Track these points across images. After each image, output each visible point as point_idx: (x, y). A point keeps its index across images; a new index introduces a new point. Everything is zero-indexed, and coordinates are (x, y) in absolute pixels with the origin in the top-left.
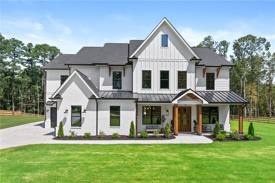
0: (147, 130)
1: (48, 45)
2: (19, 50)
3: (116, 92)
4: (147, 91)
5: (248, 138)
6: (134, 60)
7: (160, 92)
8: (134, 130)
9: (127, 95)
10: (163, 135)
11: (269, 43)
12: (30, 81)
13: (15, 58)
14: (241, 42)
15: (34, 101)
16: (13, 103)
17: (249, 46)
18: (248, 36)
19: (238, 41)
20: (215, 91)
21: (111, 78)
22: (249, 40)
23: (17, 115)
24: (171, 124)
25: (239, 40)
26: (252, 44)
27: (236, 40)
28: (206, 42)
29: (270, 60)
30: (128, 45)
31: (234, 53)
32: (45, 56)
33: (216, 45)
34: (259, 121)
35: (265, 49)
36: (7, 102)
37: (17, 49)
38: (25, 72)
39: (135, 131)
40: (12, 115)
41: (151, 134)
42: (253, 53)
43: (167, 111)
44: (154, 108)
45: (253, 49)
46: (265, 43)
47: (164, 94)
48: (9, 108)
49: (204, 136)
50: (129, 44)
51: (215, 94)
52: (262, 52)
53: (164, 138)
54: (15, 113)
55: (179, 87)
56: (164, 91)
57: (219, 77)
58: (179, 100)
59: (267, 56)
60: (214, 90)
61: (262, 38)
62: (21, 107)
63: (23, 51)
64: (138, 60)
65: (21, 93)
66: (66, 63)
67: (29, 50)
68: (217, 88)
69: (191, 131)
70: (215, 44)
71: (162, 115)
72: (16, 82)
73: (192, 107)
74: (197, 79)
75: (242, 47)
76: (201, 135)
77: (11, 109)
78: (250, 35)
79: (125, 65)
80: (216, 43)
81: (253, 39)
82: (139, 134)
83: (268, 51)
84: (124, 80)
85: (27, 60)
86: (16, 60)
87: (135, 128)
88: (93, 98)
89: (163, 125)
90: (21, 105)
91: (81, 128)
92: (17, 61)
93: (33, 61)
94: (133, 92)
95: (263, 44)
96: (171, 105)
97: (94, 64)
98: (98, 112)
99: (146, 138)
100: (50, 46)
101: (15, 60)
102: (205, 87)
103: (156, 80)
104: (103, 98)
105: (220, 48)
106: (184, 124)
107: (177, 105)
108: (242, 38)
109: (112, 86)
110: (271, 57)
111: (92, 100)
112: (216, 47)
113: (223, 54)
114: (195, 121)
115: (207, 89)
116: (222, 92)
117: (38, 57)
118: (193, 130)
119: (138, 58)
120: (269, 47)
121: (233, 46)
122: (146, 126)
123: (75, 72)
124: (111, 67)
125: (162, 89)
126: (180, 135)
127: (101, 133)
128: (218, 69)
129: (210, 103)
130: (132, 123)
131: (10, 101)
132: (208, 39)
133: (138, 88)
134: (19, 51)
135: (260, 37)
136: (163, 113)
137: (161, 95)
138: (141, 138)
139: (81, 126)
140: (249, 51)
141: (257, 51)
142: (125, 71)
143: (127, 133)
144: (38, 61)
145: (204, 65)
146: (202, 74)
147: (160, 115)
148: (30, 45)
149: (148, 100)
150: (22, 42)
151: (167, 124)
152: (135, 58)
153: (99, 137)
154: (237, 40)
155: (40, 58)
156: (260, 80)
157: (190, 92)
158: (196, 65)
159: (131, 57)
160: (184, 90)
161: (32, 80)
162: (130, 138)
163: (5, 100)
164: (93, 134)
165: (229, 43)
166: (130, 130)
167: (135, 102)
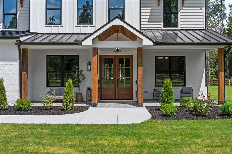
5: (229, 113)
7: (76, 30)
20: (179, 28)
47: (84, 34)
51: (180, 34)
57: (185, 5)
60: (177, 27)
68: (182, 24)
69: (132, 99)
73: (134, 57)
76: (142, 106)
84: (22, 12)
94: (31, 31)
102: (161, 22)
107: (95, 49)
115: (165, 26)
116: (192, 30)
118: (135, 98)
125: (81, 26)
126: (101, 107)
133: (38, 24)
136: (82, 66)
157: (117, 22)
167: (16, 44)
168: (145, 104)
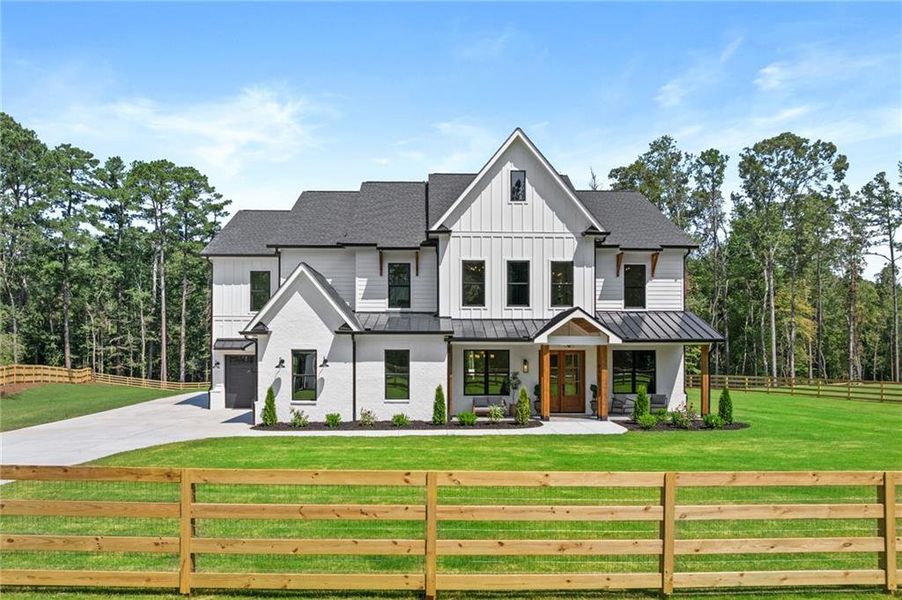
0: (476, 409)
1: (172, 165)
2: (82, 179)
3: (398, 316)
4: (474, 313)
5: (713, 425)
6: (440, 236)
7: (507, 315)
8: (444, 407)
9: (426, 324)
10: (513, 420)
11: (845, 157)
12: (118, 274)
13: (73, 205)
14: (763, 154)
15: (130, 339)
16: (67, 345)
17: (788, 167)
18: (782, 137)
19: (752, 153)
20: (646, 310)
21: (384, 281)
22: (786, 148)
23: (80, 381)
24: (535, 393)
25: (756, 148)
26: (795, 160)
27: (748, 150)
28: (656, 154)
29: (847, 210)
30: (423, 186)
31: (744, 187)
32: (161, 198)
33: (688, 162)
34: (794, 391)
35: (834, 176)
36: (48, 339)
37: (78, 177)
38: (100, 246)
39: (446, 411)
40: (67, 380)
41: (486, 419)
42: (799, 189)
43: (525, 362)
44: (492, 356)
45: (800, 175)
46: (833, 158)
47: (516, 320)
48: (56, 360)
49: (613, 421)
50: (427, 185)
51: (647, 319)
52: (824, 184)
53: (516, 425)
54: (74, 374)
55: (555, 302)
56: (518, 313)
57: (656, 275)
58: (552, 334)
59: (839, 197)
60: (644, 307)
61: (824, 144)
62: (91, 358)
63: (95, 185)
64: (453, 234)
65: (92, 312)
66: (270, 244)
67: (113, 179)
68: (651, 304)
69: (584, 412)
70: (684, 159)
71: (511, 371)
72: (77, 278)
73: (587, 353)
74: (600, 282)
75: (766, 168)
76: (606, 420)
77: (62, 363)
78: (788, 135)
79: (418, 248)
80: (687, 156)
81: (796, 144)
82: (455, 419)
83: (841, 184)
84: (418, 284)
85: (107, 211)
86: (75, 211)
87: (446, 402)
88: (344, 330)
89: (515, 396)
90: (92, 350)
91: (314, 405)
92: (78, 213)
93: (125, 213)
94: (441, 315)
95: (826, 162)
96: (531, 346)
97: (340, 246)
98: (357, 364)
99: (472, 425)
100: (176, 166)
101: (72, 210)
102: (621, 300)
103: (496, 284)
104: (368, 331)
105: (700, 172)
106: (566, 394)
107: (548, 346)
108: (764, 142)
109: (387, 300)
110: (850, 201)
111: (343, 335)
112: (689, 169)
113: (708, 190)
114: (593, 388)
115: (627, 305)
116: (664, 312)
117: (142, 201)
118: (589, 410)
119: (451, 231)
120: (843, 171)
121: (741, 165)
122: (471, 400)
123: (302, 268)
124: (384, 251)
125: (513, 308)
126: (555, 421)
127: (364, 415)
128: (653, 255)
129: (627, 341)
130: (439, 390)
131: (58, 337)
132: (661, 145)
133: (451, 305)
134: (84, 182)
135: (819, 141)
136: (515, 366)
137: (510, 323)
138: (462, 425)
139: (315, 400)
140: (786, 180)
141: (812, 183)
142: (420, 261)
143: (428, 417)
144: (140, 213)
145: (617, 246)
146: (614, 266)
147: (508, 373)
148: (116, 163)
149: (478, 336)
150: (92, 155)
151: (523, 391)
152: (445, 231)
153: (360, 425)
154: (751, 147)
155: (148, 204)
156: (831, 267)
157: (577, 314)
158: (598, 245)
159: (434, 228)
160: (567, 308)
161: (124, 270)
162: (435, 425)
163: (43, 334)
164: (346, 417)
165: (727, 157)
166: (435, 407)
167: (445, 340)
168: (609, 418)
